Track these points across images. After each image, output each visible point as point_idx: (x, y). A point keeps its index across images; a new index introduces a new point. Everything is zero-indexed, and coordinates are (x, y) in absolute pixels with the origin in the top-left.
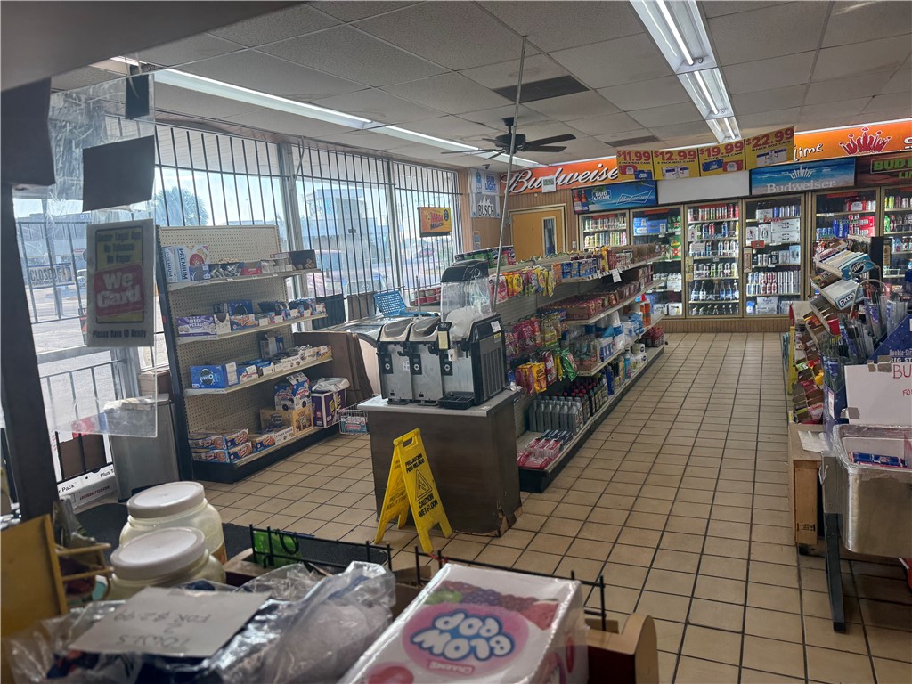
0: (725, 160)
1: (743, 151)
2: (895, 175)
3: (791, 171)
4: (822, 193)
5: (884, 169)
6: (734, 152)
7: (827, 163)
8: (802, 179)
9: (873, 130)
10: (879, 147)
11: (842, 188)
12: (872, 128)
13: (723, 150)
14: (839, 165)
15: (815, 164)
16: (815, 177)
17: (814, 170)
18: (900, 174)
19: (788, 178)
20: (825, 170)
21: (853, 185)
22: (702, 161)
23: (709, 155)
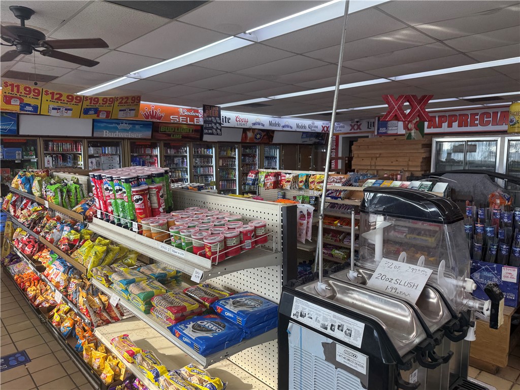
0: (100, 109)
1: (112, 105)
2: (169, 135)
3: (118, 124)
4: (134, 141)
5: (165, 131)
6: (107, 104)
7: (138, 122)
8: (125, 130)
9: (157, 107)
10: (160, 118)
11: (145, 139)
12: (156, 106)
13: (101, 101)
14: (145, 125)
15: (132, 122)
16: (132, 130)
17: (131, 126)
18: (172, 135)
19: (116, 129)
20: (137, 127)
21: (150, 138)
22: (85, 106)
23: (91, 103)
